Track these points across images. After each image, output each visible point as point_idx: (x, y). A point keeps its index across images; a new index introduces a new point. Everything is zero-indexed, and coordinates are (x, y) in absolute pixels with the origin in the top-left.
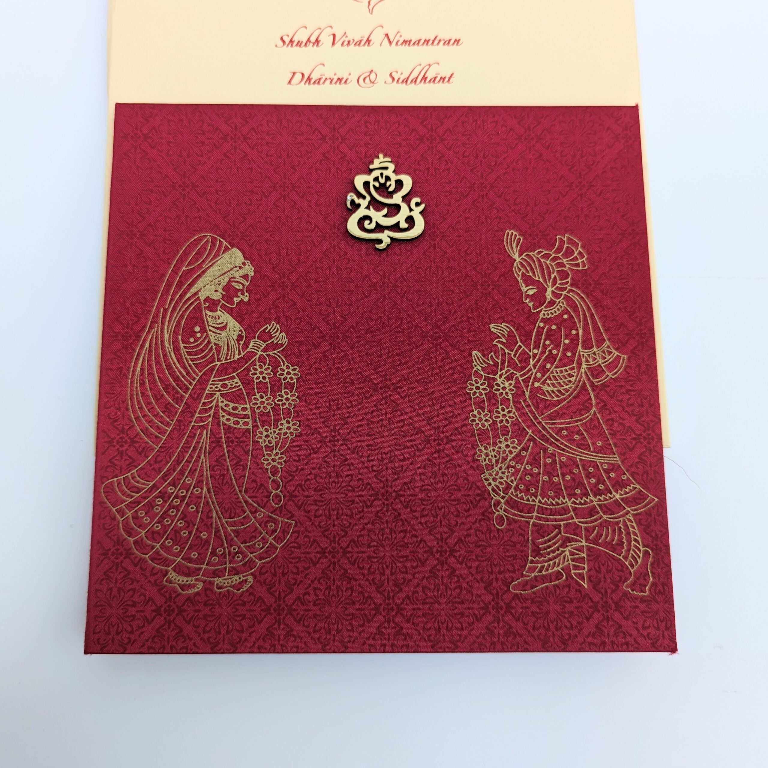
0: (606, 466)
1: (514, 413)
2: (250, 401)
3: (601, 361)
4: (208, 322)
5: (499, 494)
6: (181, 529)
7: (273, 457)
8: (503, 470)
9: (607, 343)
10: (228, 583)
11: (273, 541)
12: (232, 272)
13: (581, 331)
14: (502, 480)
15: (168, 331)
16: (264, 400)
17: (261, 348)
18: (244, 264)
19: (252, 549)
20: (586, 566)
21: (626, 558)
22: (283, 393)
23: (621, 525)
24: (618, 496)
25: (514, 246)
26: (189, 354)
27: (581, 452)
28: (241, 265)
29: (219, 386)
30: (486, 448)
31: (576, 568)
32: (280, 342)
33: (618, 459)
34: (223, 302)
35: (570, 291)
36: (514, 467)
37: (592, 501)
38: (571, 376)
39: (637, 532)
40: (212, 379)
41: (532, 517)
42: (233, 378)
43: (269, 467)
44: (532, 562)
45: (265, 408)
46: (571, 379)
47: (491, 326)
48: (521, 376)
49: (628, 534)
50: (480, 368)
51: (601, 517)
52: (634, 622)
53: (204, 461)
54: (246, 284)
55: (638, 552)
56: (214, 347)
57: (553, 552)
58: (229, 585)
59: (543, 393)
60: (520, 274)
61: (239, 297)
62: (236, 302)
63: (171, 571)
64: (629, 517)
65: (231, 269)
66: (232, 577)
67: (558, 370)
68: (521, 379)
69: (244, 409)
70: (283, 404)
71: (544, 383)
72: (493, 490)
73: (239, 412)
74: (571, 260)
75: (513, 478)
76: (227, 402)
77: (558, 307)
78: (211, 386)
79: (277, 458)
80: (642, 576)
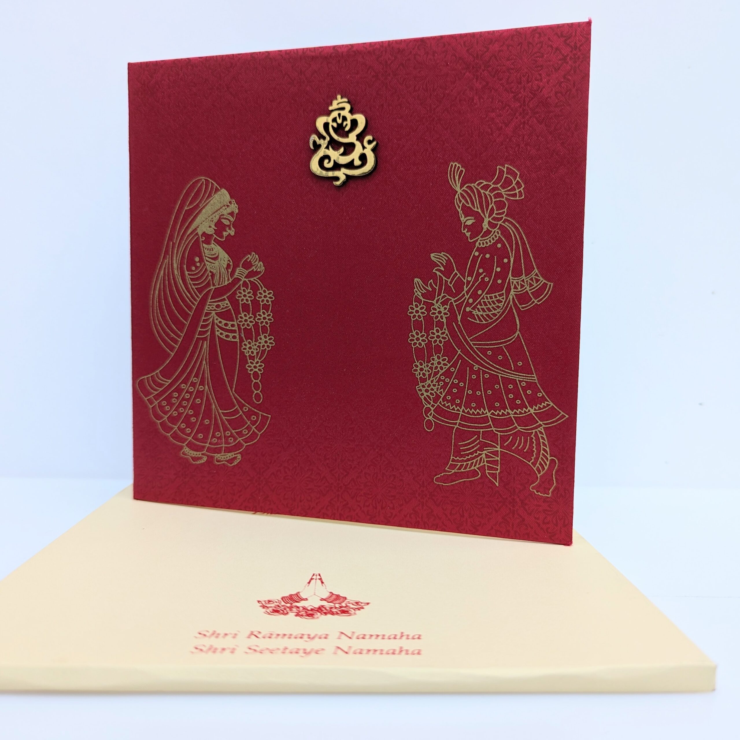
0: (524, 384)
1: (447, 335)
2: (237, 319)
3: (528, 289)
4: (204, 253)
5: (430, 403)
6: (192, 416)
7: (255, 365)
8: (434, 383)
9: (536, 271)
10: (224, 458)
11: (255, 430)
12: (221, 210)
13: (512, 260)
14: (433, 392)
15: (176, 262)
16: (247, 318)
17: (245, 275)
18: (230, 202)
19: (240, 434)
20: (499, 468)
21: (534, 464)
22: (261, 313)
23: (532, 436)
24: (532, 411)
25: (457, 178)
26: (192, 280)
27: (503, 371)
28: (229, 204)
29: (214, 307)
30: (421, 364)
31: (490, 468)
32: (259, 270)
33: (536, 378)
34: (215, 236)
35: (506, 220)
36: (444, 381)
37: (508, 414)
38: (499, 301)
39: (546, 443)
40: (209, 301)
41: (456, 424)
42: (224, 299)
43: (252, 372)
44: (453, 460)
45: (248, 325)
46: (500, 305)
47: (432, 255)
48: (455, 301)
49: (538, 444)
50: (420, 294)
51: (516, 428)
52: (535, 518)
53: (206, 366)
54: (232, 220)
55: (546, 461)
56: (210, 274)
57: (472, 454)
58: (224, 460)
59: (473, 316)
60: (461, 205)
61: (227, 232)
62: (225, 236)
63: (186, 447)
64: (540, 430)
65: (221, 208)
66: (226, 454)
67: (488, 296)
68: (454, 304)
69: (233, 326)
70: (262, 322)
71: (474, 308)
72: (425, 399)
73: (229, 327)
74: (509, 191)
75: (442, 390)
76: (221, 320)
77: (494, 236)
78: (209, 306)
79: (257, 365)
80: (547, 480)
